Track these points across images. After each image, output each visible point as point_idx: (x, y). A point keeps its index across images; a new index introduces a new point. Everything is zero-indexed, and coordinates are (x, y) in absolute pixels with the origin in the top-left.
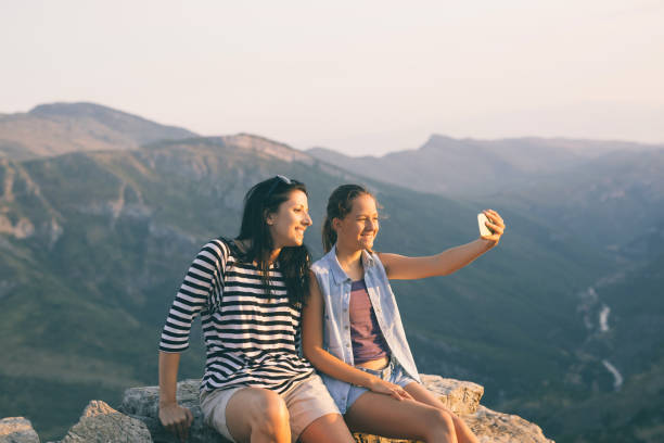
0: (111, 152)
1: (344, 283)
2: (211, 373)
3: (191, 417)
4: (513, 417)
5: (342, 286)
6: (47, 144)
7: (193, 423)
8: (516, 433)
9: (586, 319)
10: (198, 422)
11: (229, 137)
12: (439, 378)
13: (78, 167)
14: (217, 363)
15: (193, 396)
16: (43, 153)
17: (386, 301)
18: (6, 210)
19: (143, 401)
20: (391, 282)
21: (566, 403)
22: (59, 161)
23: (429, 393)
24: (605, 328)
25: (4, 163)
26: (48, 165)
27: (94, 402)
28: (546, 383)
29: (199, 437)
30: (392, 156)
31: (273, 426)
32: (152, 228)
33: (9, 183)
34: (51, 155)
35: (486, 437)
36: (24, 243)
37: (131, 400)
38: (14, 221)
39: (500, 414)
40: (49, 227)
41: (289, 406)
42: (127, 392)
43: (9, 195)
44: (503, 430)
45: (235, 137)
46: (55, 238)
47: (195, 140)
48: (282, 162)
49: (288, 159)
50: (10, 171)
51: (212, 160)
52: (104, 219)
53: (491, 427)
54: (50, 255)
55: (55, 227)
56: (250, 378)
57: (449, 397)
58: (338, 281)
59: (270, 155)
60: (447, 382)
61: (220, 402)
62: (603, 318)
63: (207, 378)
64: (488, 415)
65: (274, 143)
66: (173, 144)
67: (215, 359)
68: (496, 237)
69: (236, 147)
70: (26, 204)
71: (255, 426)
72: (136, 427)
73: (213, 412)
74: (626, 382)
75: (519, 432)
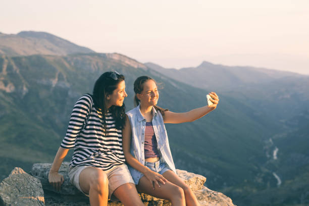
0: (53, 56)
1: (143, 121)
2: (75, 158)
3: (63, 180)
4: (219, 193)
5: (141, 123)
6: (24, 50)
7: (63, 182)
8: (219, 201)
9: (267, 153)
10: (66, 182)
11: (109, 54)
12: (186, 172)
13: (38, 62)
14: (78, 153)
15: (66, 169)
16: (22, 54)
17: (162, 133)
18: (2, 78)
19: (41, 170)
20: (165, 124)
21: (255, 191)
22: (29, 58)
23: (179, 178)
24: (275, 158)
25: (4, 57)
26: (24, 60)
27: (17, 168)
28: (246, 181)
29: (66, 189)
30: (184, 70)
31: (100, 186)
32: (70, 93)
33: (5, 67)
34: (26, 55)
35: (205, 201)
36: (10, 95)
37: (36, 169)
38: (6, 84)
39: (213, 191)
40: (22, 89)
41: (109, 178)
42: (34, 165)
43: (4, 72)
44: (214, 199)
45: (112, 54)
46: (24, 94)
47: (93, 54)
48: (133, 68)
49: (136, 67)
50: (6, 61)
51: (101, 64)
52: (48, 87)
53: (208, 197)
54: (21, 101)
55: (25, 89)
56: (93, 161)
57: (189, 181)
58: (139, 120)
59: (127, 64)
60: (189, 174)
61: (78, 172)
62: (275, 153)
63: (73, 160)
64: (208, 191)
65: (130, 59)
66: (83, 55)
67: (78, 152)
68: (215, 105)
69: (112, 59)
70: (12, 77)
71: (91, 186)
72: (36, 182)
73: (74, 177)
74: (283, 184)
75: (221, 200)
